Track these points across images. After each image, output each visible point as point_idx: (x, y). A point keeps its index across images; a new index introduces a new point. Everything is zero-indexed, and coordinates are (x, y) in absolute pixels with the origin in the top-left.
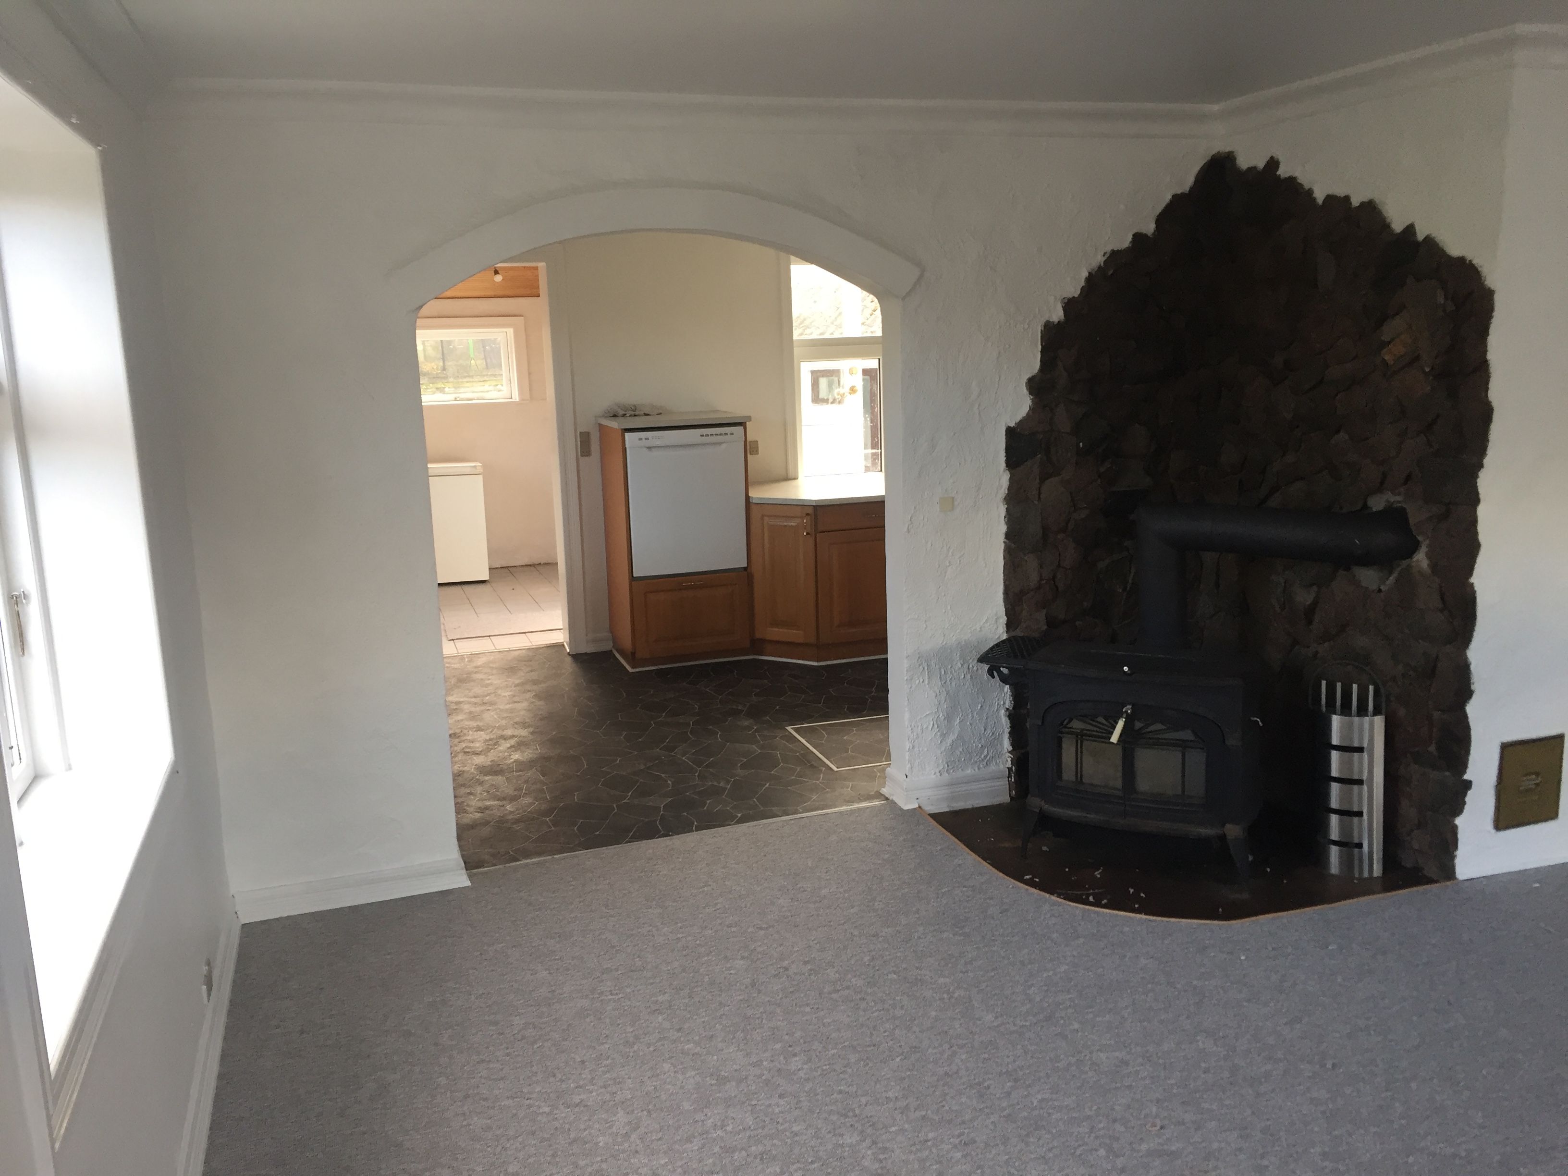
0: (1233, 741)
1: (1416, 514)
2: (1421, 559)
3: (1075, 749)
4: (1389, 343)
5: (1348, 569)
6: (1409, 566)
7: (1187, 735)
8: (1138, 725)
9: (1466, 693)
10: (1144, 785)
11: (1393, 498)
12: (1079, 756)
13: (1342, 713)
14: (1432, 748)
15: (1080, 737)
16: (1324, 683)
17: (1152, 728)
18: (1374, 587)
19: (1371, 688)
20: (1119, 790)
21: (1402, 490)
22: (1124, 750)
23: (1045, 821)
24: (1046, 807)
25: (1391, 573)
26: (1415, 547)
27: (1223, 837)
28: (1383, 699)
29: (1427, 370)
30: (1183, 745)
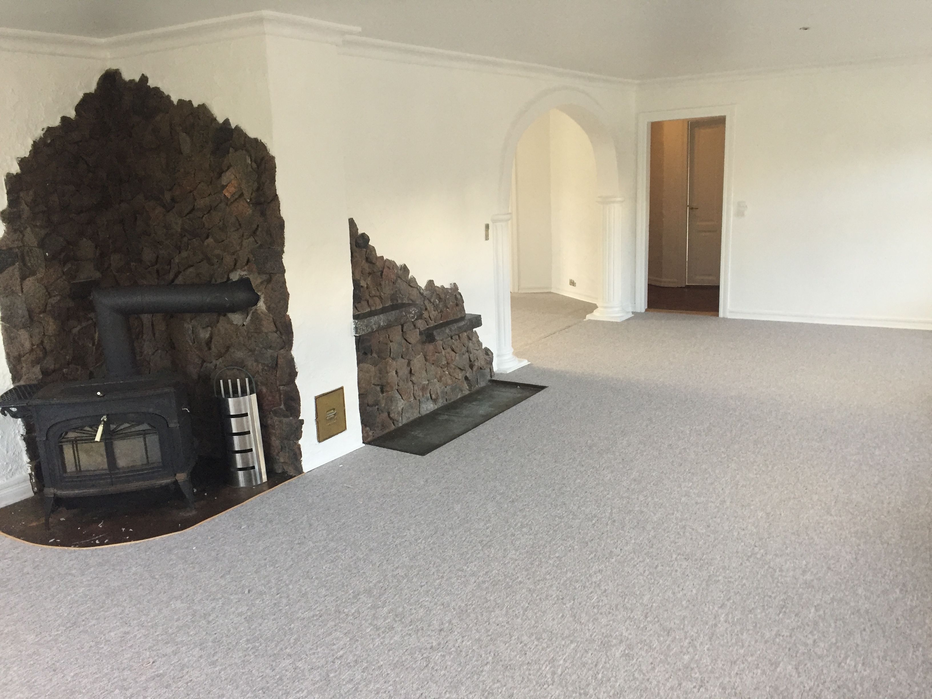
0: (174, 424)
1: (256, 280)
2: (261, 305)
3: (72, 451)
4: (227, 186)
5: (225, 315)
6: (256, 310)
7: (145, 427)
8: (113, 427)
9: (293, 374)
10: (122, 463)
11: (243, 273)
12: (76, 455)
13: (234, 397)
14: (282, 406)
15: (74, 442)
16: (221, 381)
17: (122, 427)
18: (240, 323)
19: (247, 379)
20: (105, 470)
21: (246, 267)
22: (106, 445)
23: (59, 501)
24: (59, 492)
25: (248, 315)
26: (258, 299)
27: (176, 483)
28: (254, 385)
29: (249, 201)
30: (144, 434)
